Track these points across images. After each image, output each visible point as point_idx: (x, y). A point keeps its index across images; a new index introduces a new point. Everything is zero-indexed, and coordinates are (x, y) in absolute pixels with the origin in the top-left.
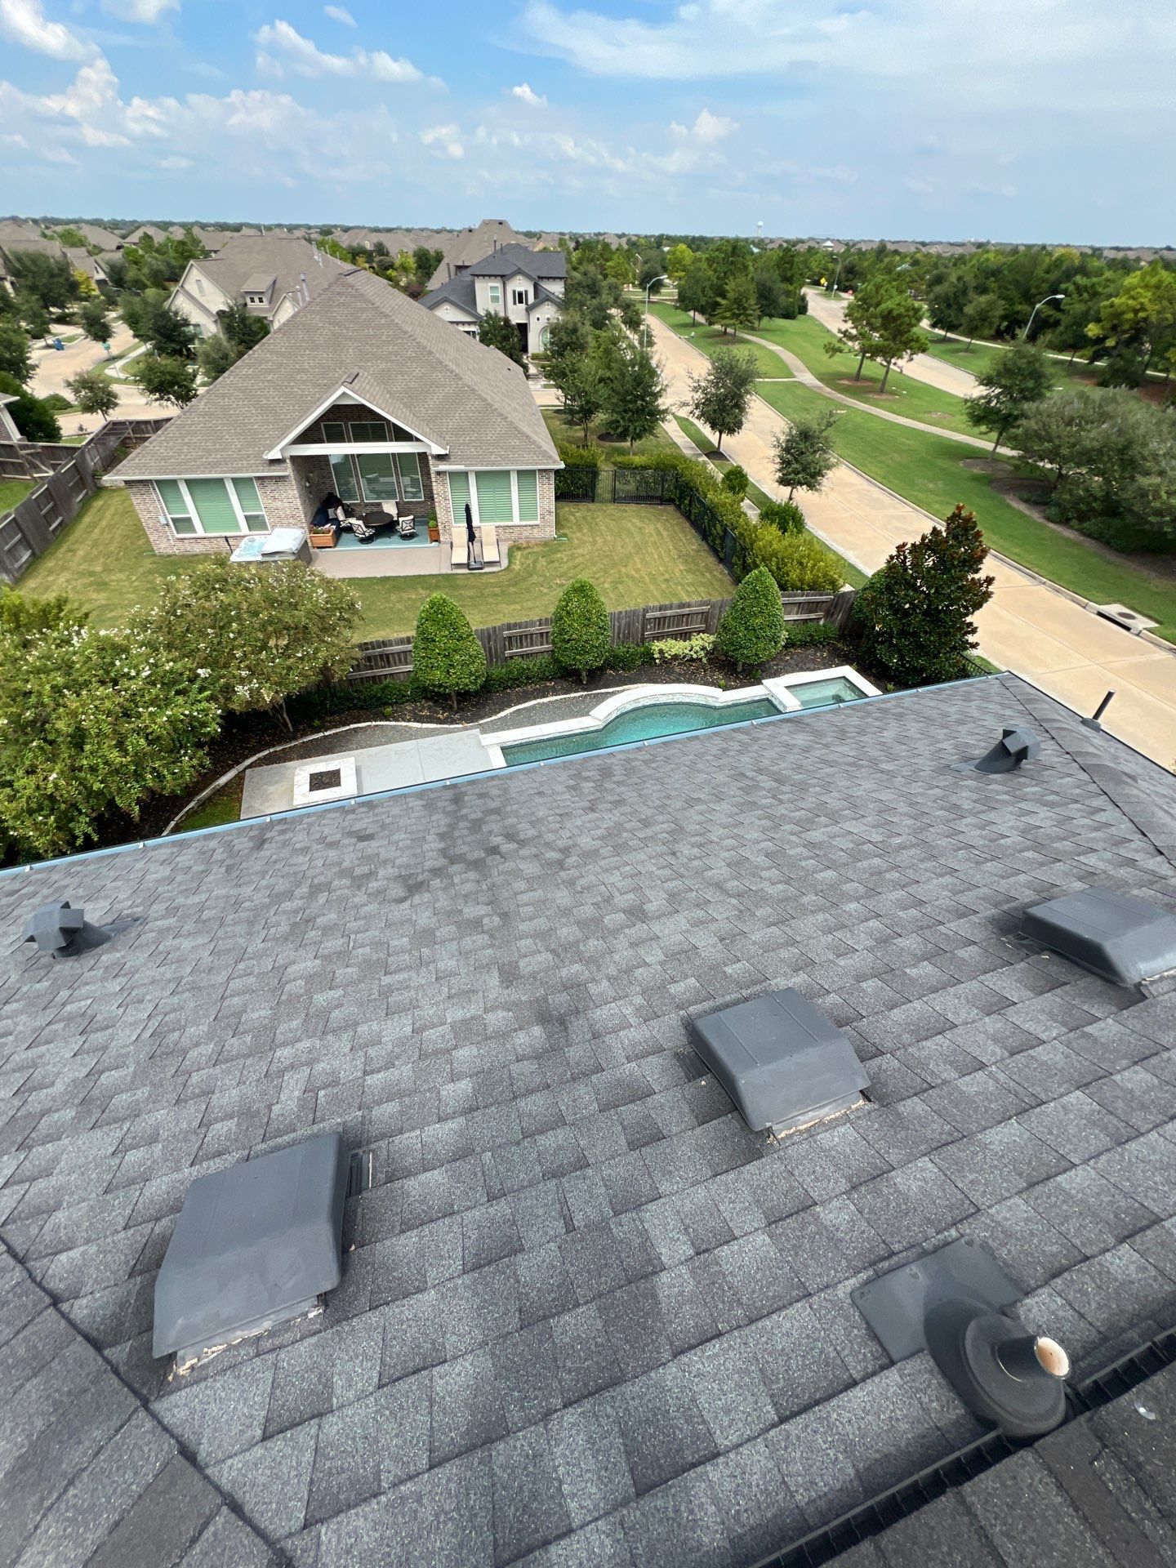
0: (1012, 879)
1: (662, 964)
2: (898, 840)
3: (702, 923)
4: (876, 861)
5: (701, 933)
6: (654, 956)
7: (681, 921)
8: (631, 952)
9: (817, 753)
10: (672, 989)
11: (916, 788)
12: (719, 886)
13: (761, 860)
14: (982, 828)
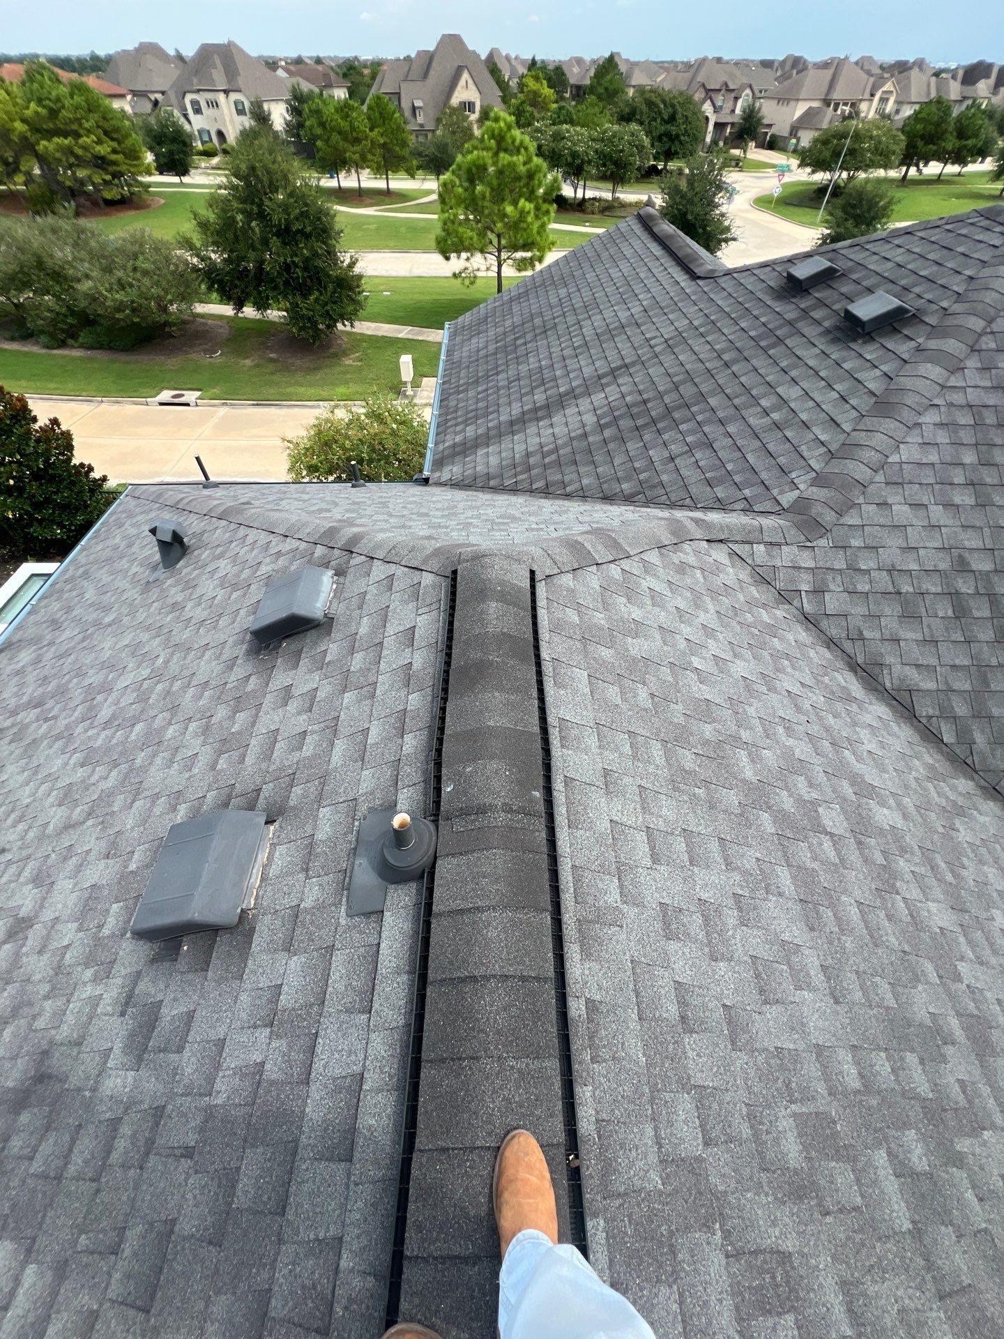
0: (238, 619)
1: (79, 930)
2: (161, 660)
3: (81, 865)
4: (160, 687)
5: (88, 872)
6: (69, 933)
7: (64, 884)
8: (46, 956)
9: (50, 655)
10: (106, 931)
11: (141, 616)
12: (68, 826)
13: (81, 773)
14: (200, 604)
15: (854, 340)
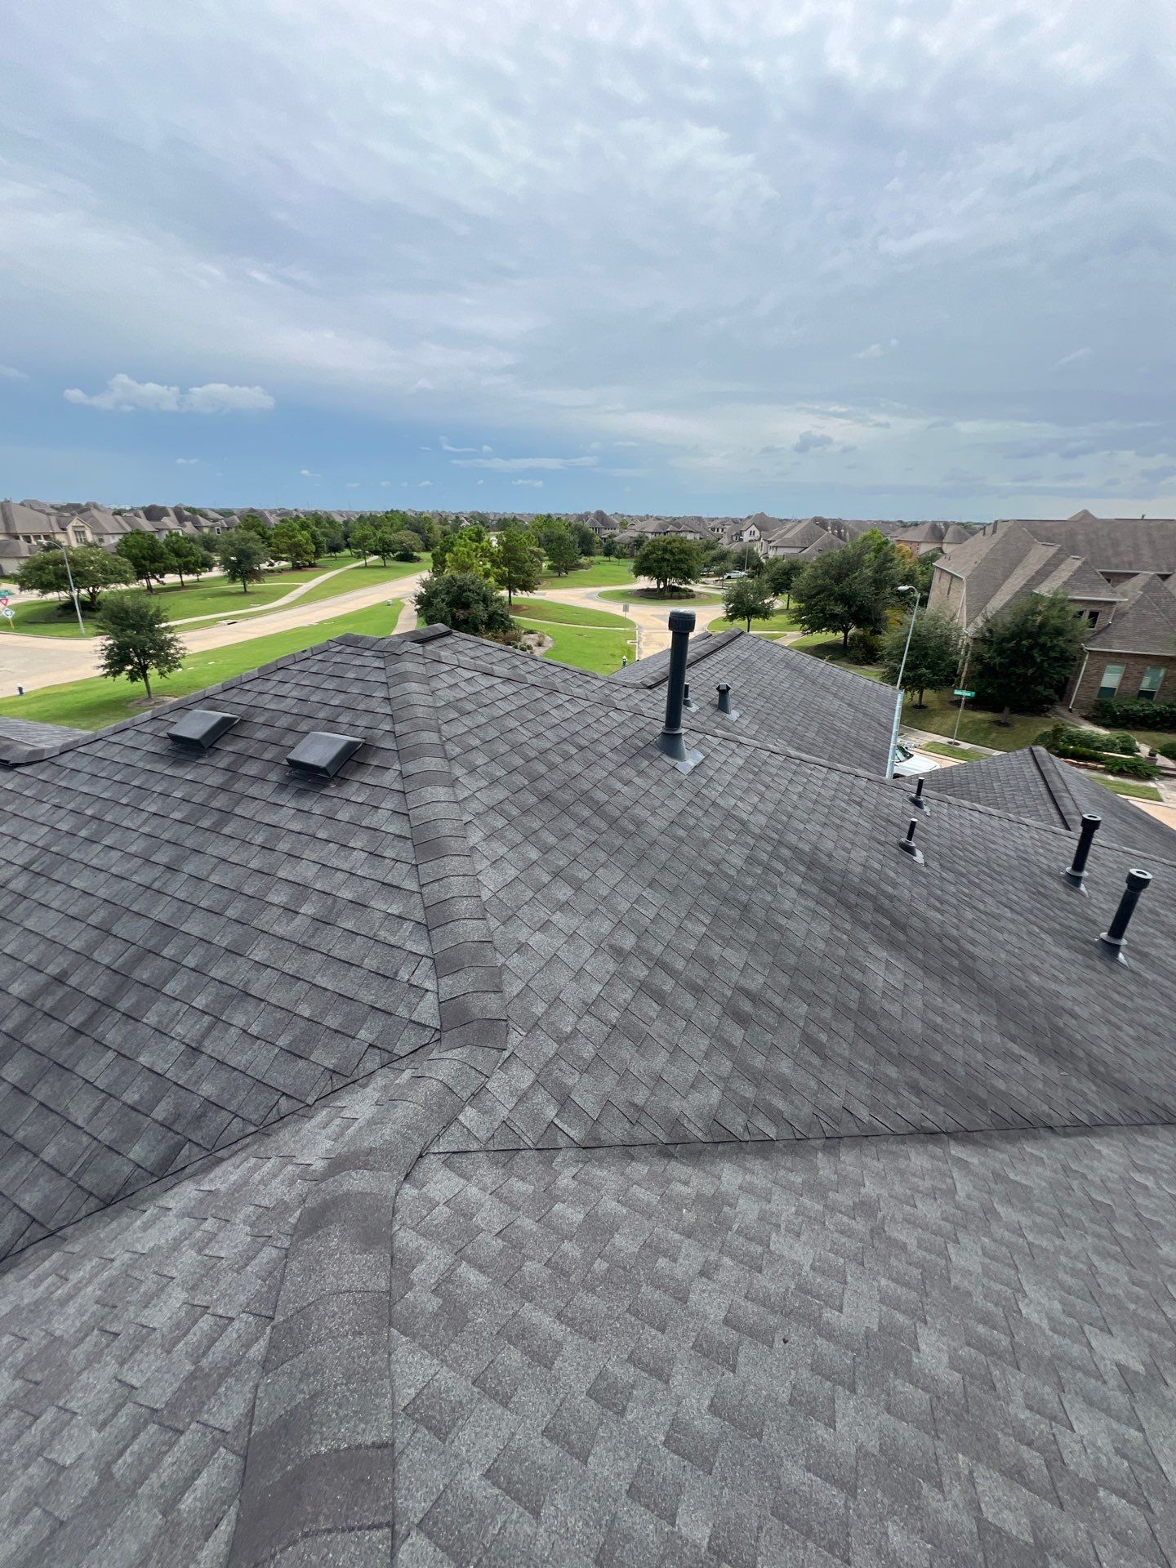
15: (325, 786)
